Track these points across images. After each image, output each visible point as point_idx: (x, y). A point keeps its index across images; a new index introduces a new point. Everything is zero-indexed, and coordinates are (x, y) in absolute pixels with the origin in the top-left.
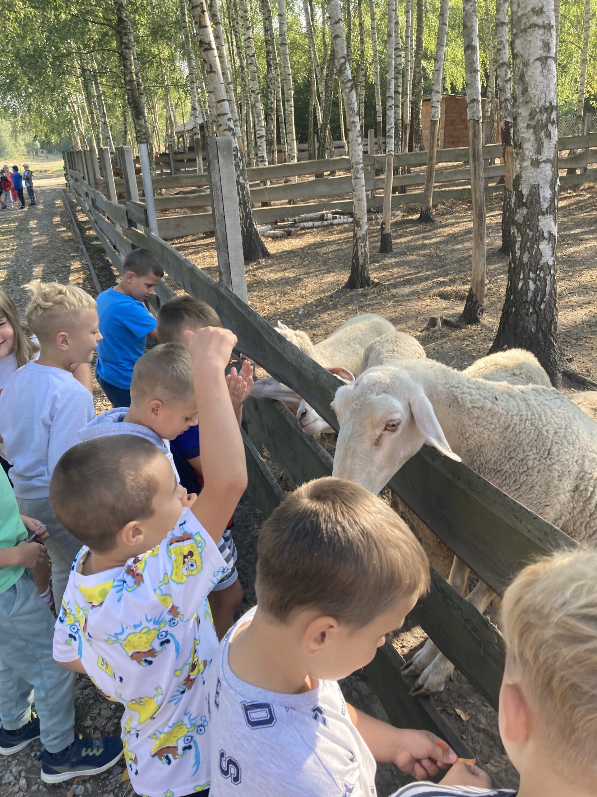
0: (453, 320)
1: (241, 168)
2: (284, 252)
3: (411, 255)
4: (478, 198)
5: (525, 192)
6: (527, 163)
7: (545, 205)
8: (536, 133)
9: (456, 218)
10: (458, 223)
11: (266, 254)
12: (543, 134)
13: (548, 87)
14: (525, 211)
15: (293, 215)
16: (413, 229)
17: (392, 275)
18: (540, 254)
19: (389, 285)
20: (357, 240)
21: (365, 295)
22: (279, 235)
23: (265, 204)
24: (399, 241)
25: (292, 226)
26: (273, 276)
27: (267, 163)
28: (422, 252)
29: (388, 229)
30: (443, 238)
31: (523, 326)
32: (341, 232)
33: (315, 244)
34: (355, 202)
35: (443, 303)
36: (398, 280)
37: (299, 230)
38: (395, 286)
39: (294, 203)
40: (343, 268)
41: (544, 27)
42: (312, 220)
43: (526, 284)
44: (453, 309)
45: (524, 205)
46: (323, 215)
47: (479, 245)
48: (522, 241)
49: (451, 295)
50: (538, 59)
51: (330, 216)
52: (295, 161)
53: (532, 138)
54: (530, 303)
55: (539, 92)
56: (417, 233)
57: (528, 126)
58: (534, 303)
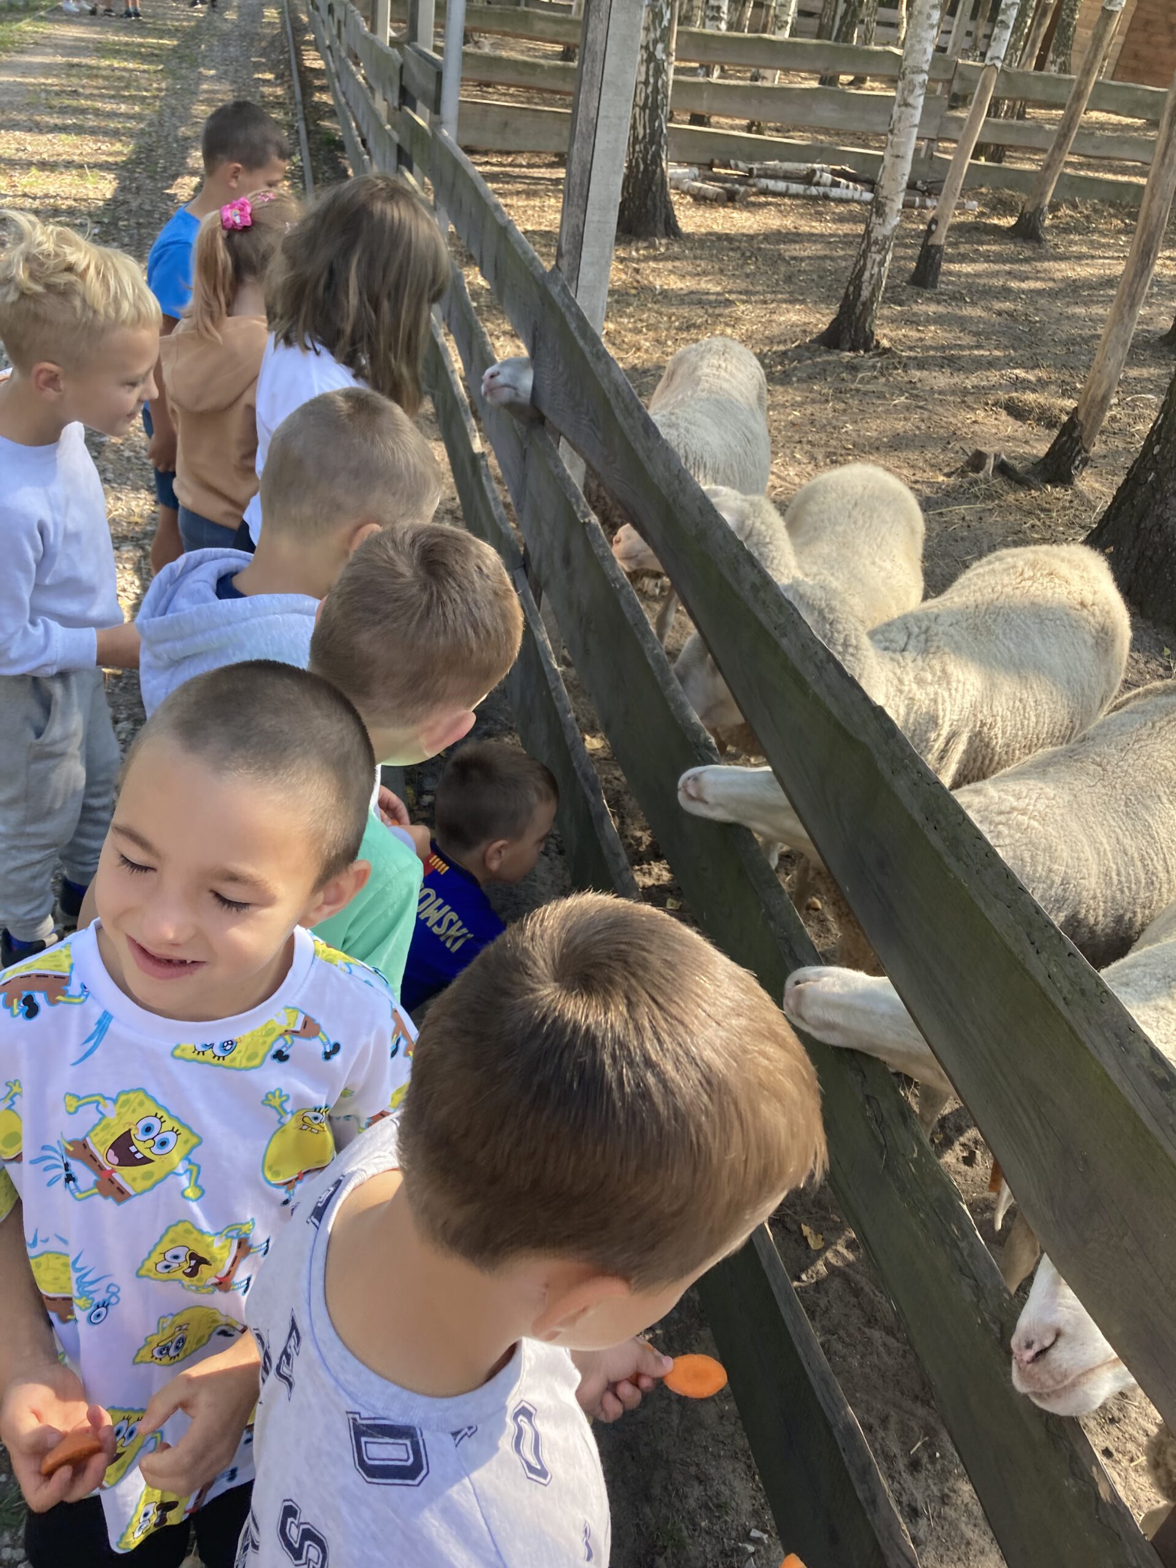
0: (1018, 466)
1: (665, 23)
2: (710, 234)
3: (973, 303)
4: (1155, 211)
9: (1092, 244)
10: (1093, 257)
11: (671, 229)
15: (750, 158)
16: (993, 248)
17: (921, 339)
19: (909, 358)
20: (869, 245)
21: (853, 368)
22: (710, 194)
23: (697, 119)
24: (955, 267)
25: (742, 180)
26: (675, 283)
27: (723, 26)
28: (998, 305)
29: (941, 237)
30: (1051, 284)
31: (1160, 517)
32: (841, 219)
33: (779, 232)
34: (887, 158)
35: (1009, 426)
36: (932, 353)
37: (755, 194)
38: (921, 365)
39: (760, 132)
40: (826, 300)
42: (787, 177)
44: (1026, 442)
46: (814, 171)
47: (1122, 318)
49: (1031, 411)
51: (827, 177)
52: (785, 35)
56: (999, 258)
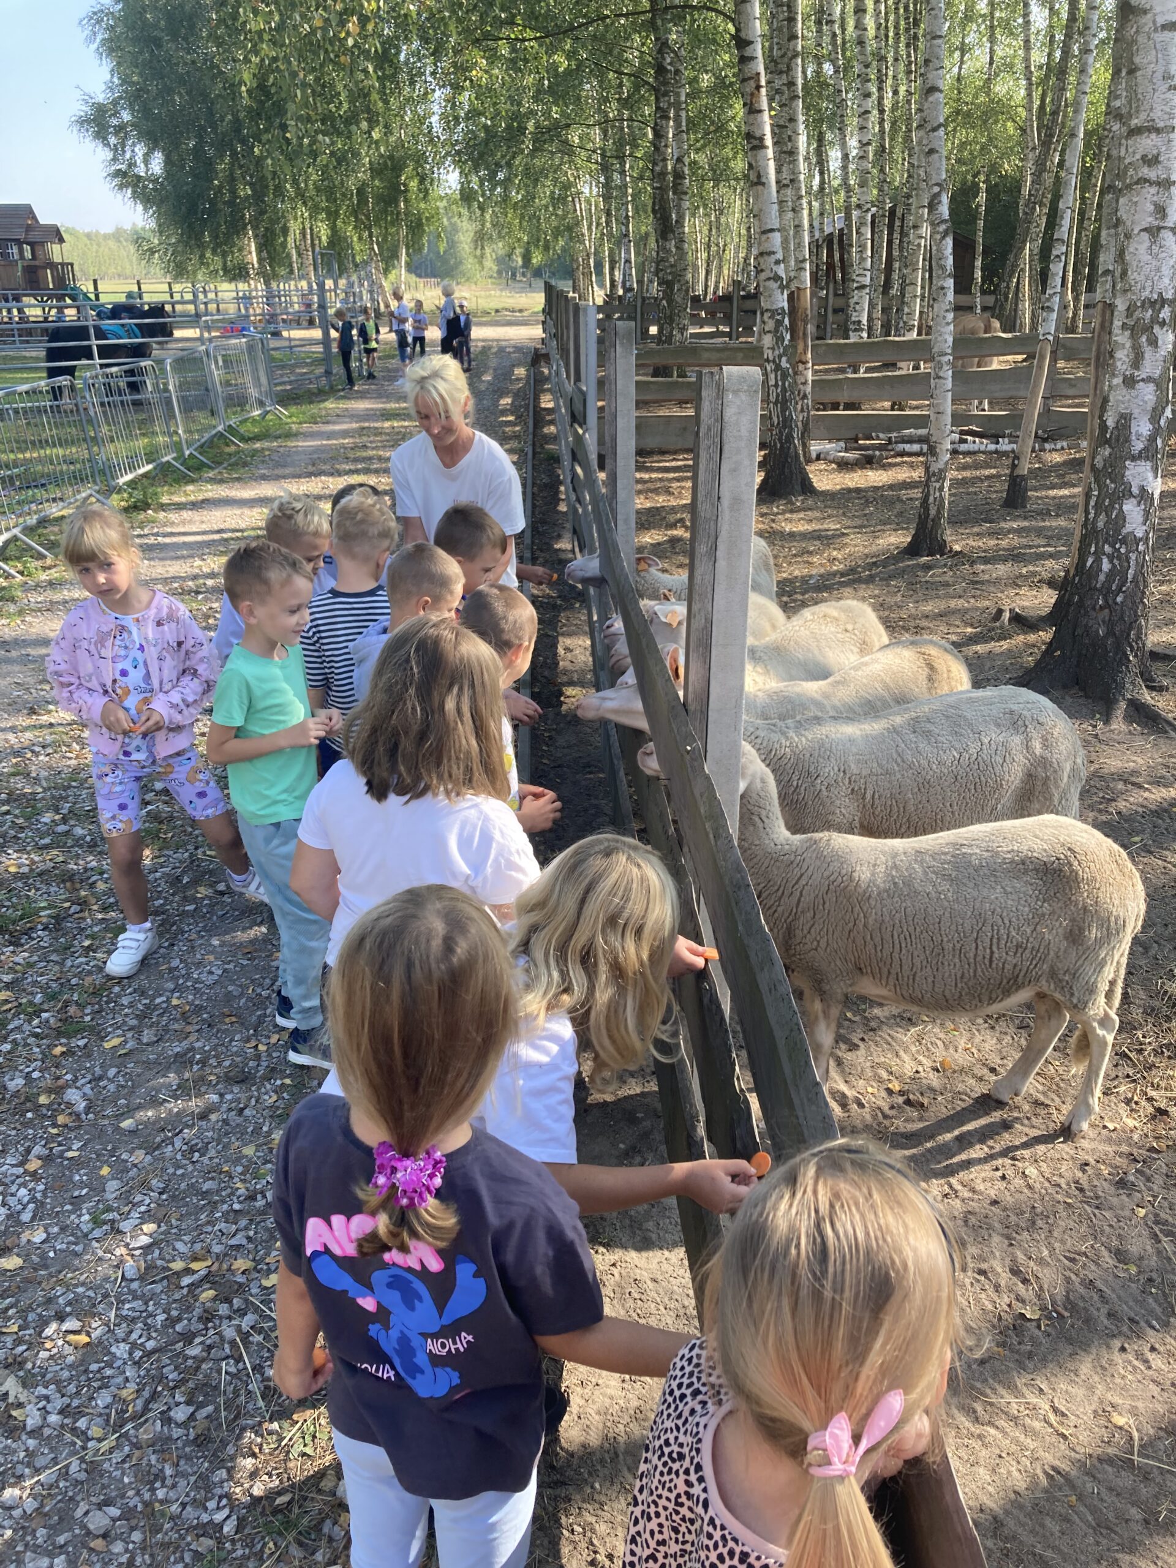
1: (786, 342)
2: (844, 489)
5: (1111, 423)
6: (1118, 381)
7: (1138, 446)
8: (1132, 336)
11: (807, 488)
12: (1144, 339)
13: (1158, 270)
14: (1107, 451)
18: (1122, 517)
19: (980, 557)
20: (928, 477)
21: (927, 567)
22: (852, 461)
24: (1041, 493)
29: (1024, 469)
31: (1086, 626)
36: (1002, 552)
37: (892, 457)
39: (900, 409)
41: (1159, 184)
43: (1098, 561)
45: (1107, 442)
48: (1098, 497)
50: (1145, 230)
51: (956, 437)
53: (1128, 345)
54: (1100, 590)
55: (1143, 278)
57: (1124, 326)
58: (1106, 591)
